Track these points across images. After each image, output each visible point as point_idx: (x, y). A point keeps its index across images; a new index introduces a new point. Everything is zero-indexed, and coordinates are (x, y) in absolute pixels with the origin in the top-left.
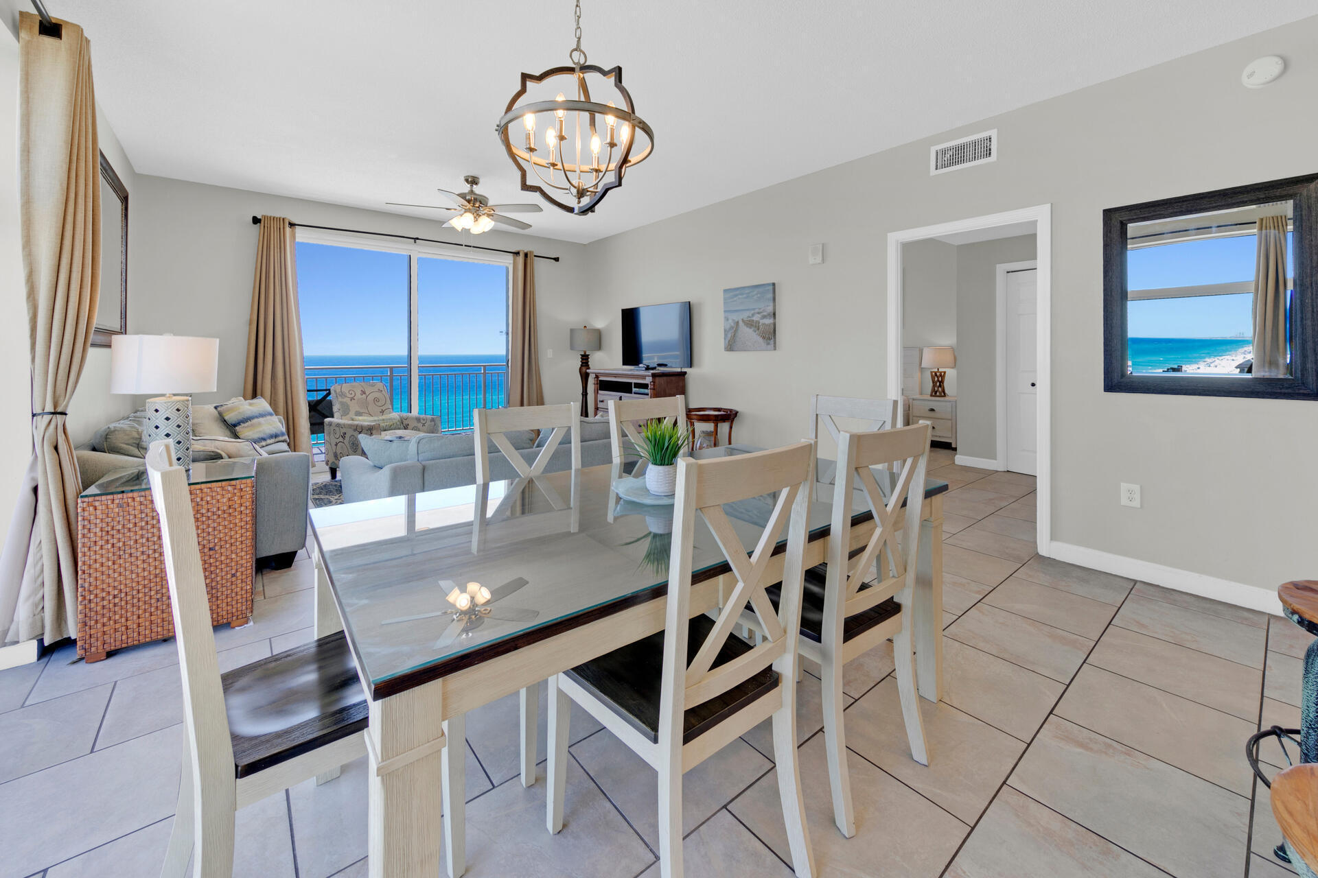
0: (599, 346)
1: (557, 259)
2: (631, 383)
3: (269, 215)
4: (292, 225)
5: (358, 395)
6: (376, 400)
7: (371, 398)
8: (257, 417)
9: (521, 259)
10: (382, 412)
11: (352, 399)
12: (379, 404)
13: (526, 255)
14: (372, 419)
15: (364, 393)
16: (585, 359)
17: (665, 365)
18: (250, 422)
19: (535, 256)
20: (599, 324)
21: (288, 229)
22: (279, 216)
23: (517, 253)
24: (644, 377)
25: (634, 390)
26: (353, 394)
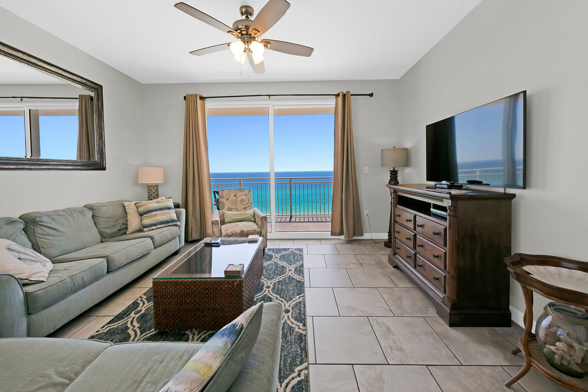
0: (407, 163)
1: (371, 95)
2: (430, 204)
3: (189, 94)
4: (202, 98)
5: (232, 197)
6: (242, 201)
7: (239, 199)
8: (156, 210)
9: (340, 99)
10: (245, 208)
11: (227, 199)
12: (244, 203)
13: (344, 96)
14: (237, 213)
15: (235, 196)
16: (394, 174)
17: (479, 183)
18: (149, 214)
19: (352, 95)
20: (408, 145)
21: (199, 101)
22: (194, 94)
23: (337, 95)
24: (441, 199)
25: (433, 210)
26: (229, 196)
